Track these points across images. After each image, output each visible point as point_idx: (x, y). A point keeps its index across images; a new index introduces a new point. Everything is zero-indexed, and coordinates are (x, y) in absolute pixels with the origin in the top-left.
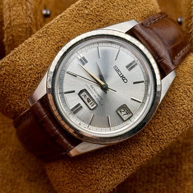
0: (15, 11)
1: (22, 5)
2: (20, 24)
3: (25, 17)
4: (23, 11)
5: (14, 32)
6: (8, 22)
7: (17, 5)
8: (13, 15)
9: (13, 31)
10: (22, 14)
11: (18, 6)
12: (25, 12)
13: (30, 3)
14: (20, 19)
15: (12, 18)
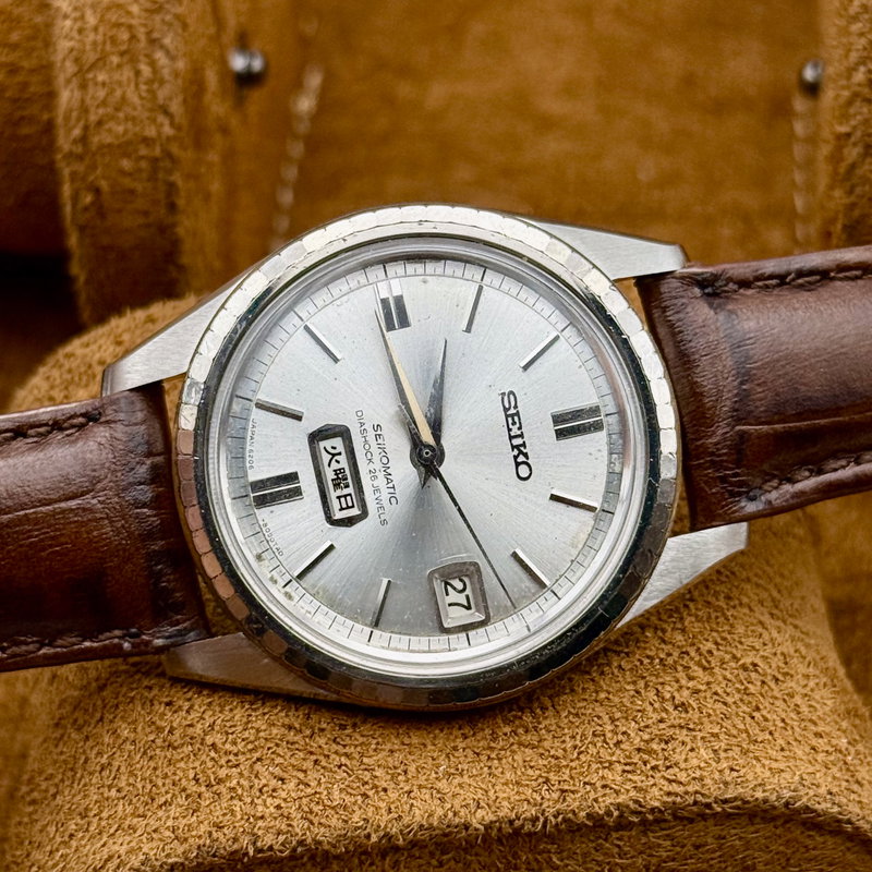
0: (106, 89)
1: (134, 61)
2: (129, 143)
3: (147, 114)
4: (137, 85)
5: (104, 177)
6: (77, 132)
7: (111, 63)
8: (96, 104)
9: (99, 172)
10: (136, 100)
11: (119, 66)
12: (147, 91)
13: (167, 52)
14: (127, 119)
15: (93, 118)
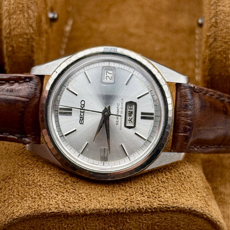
0: (16, 20)
1: (23, 13)
2: (21, 34)
3: (26, 27)
4: (24, 19)
5: (15, 43)
6: (8, 31)
7: (17, 13)
8: (13, 24)
9: (13, 42)
10: (24, 23)
11: (19, 14)
12: (27, 21)
13: (32, 11)
14: (21, 28)
15: (12, 27)
